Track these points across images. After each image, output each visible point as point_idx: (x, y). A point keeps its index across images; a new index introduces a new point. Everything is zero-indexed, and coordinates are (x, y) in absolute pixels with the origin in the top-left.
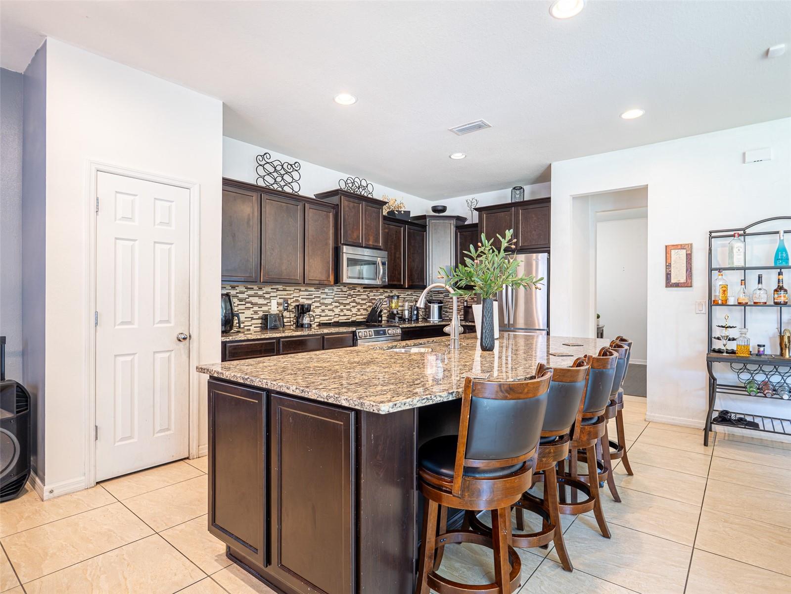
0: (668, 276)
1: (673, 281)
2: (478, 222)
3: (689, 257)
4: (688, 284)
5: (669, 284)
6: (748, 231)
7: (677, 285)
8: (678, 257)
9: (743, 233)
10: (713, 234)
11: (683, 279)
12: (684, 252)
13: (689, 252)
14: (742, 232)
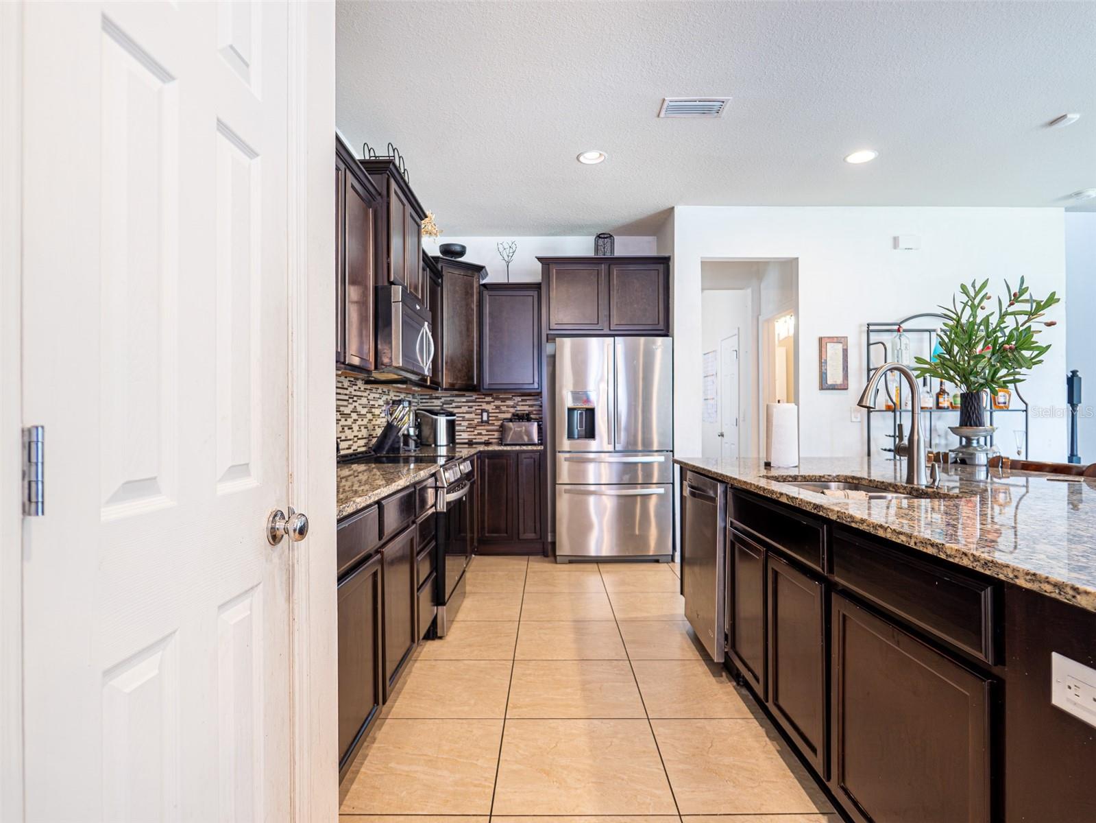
0: (823, 376)
1: (830, 382)
2: (541, 281)
3: (845, 352)
4: (844, 387)
5: (824, 386)
6: (904, 326)
7: (833, 388)
8: (834, 351)
9: (898, 328)
10: (871, 328)
11: (839, 381)
12: (840, 346)
13: (845, 347)
14: (896, 327)
